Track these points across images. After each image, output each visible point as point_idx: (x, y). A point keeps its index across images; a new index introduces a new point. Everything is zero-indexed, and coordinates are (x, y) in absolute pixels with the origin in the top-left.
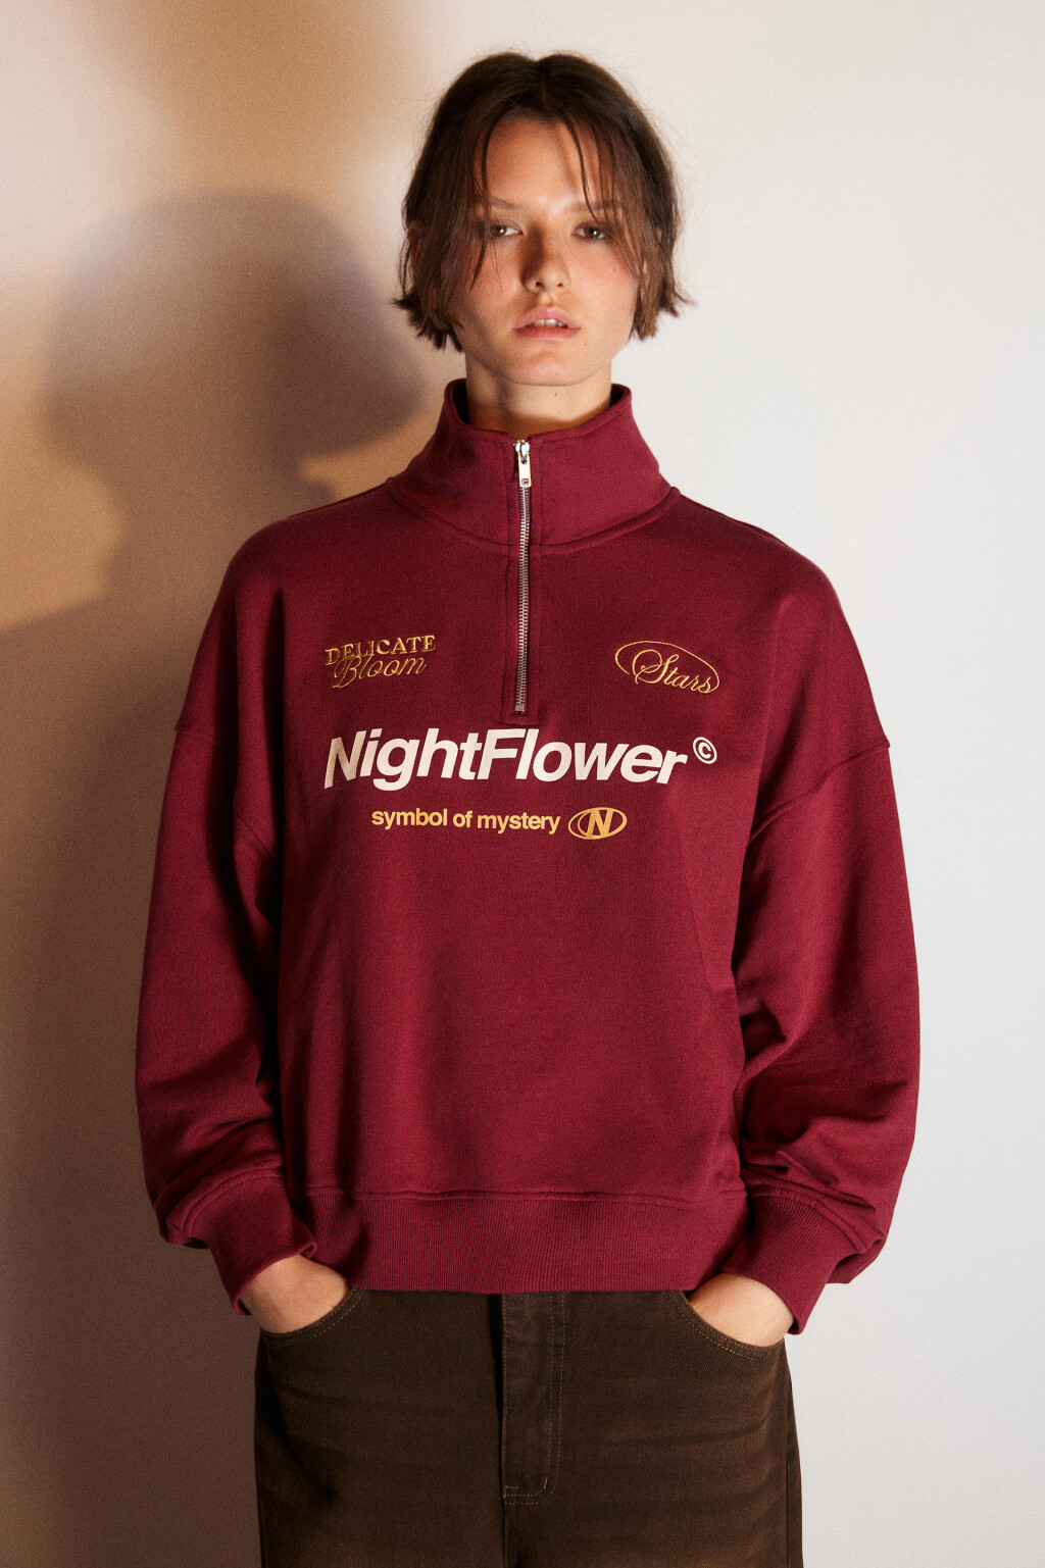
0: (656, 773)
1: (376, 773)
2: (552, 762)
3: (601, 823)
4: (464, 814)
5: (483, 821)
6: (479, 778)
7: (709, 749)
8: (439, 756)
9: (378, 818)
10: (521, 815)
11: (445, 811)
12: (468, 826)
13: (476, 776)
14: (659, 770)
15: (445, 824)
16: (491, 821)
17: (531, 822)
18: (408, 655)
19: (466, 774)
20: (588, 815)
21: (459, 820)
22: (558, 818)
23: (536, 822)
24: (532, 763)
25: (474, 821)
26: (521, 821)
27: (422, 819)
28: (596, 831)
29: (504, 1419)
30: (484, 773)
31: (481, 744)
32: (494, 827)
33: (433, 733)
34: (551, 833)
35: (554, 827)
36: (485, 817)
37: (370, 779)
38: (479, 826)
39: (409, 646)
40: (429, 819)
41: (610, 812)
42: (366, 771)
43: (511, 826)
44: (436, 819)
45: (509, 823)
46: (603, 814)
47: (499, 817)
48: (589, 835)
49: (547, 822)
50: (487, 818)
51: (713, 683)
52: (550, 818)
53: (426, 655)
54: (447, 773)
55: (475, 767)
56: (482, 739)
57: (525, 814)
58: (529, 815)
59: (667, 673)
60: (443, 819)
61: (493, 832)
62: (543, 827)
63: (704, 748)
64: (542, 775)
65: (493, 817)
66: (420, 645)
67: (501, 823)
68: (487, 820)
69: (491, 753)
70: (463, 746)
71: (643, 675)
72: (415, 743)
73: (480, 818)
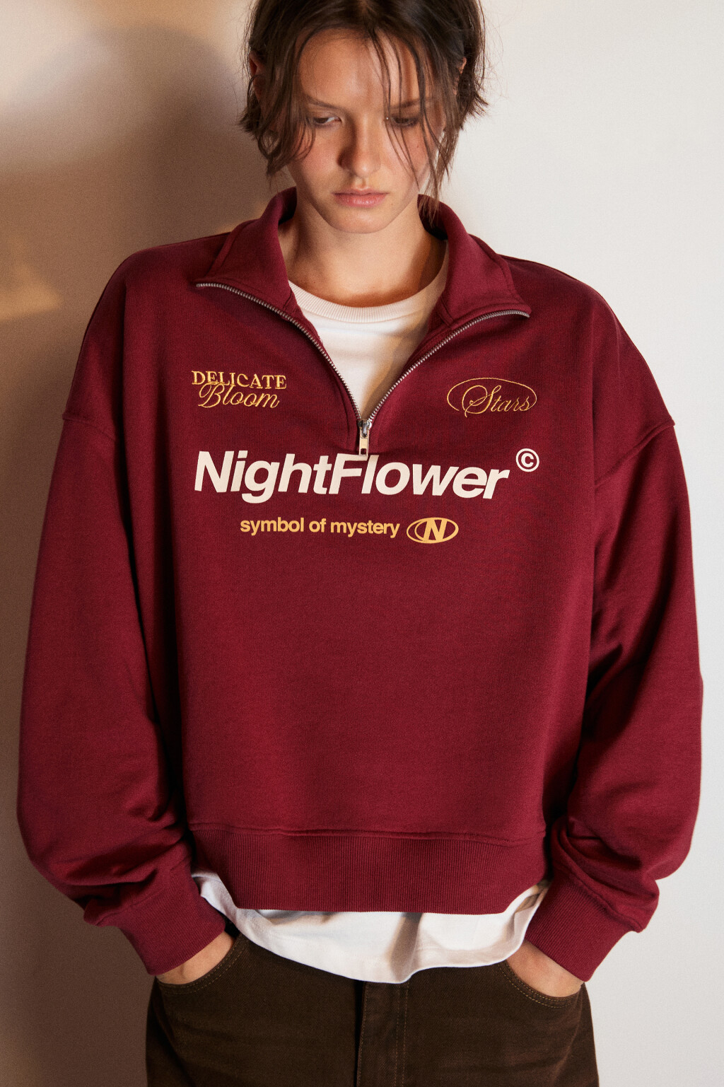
0: (482, 490)
1: (244, 489)
2: (393, 478)
3: (435, 531)
4: (319, 521)
5: (336, 527)
6: (330, 492)
7: (532, 458)
8: (296, 476)
9: (245, 526)
10: (366, 522)
11: (302, 519)
12: (323, 530)
13: (328, 491)
14: (484, 487)
15: (302, 530)
16: (342, 527)
17: (375, 528)
18: (264, 391)
19: (319, 489)
20: (425, 523)
21: (315, 527)
22: (398, 525)
23: (380, 528)
24: (375, 480)
25: (328, 526)
26: (367, 527)
27: (283, 526)
28: (432, 537)
29: (360, 1050)
30: (335, 489)
31: (331, 465)
32: (345, 531)
33: (290, 458)
34: (392, 537)
35: (395, 532)
36: (337, 523)
37: (239, 494)
38: (332, 531)
39: (263, 382)
40: (289, 526)
41: (444, 521)
42: (236, 487)
43: (359, 531)
44: (294, 526)
45: (357, 528)
46: (438, 523)
47: (349, 524)
48: (425, 540)
49: (389, 529)
50: (339, 525)
51: (531, 401)
52: (391, 525)
53: (278, 392)
54: (303, 488)
55: (327, 483)
56: (332, 461)
57: (370, 522)
58: (374, 522)
59: (492, 402)
60: (300, 526)
61: (343, 536)
62: (385, 532)
63: (528, 460)
64: (383, 489)
65: (344, 524)
66: (273, 382)
67: (350, 529)
68: (337, 526)
69: (340, 472)
70: (316, 467)
71: (472, 409)
72: (276, 465)
73: (333, 524)
